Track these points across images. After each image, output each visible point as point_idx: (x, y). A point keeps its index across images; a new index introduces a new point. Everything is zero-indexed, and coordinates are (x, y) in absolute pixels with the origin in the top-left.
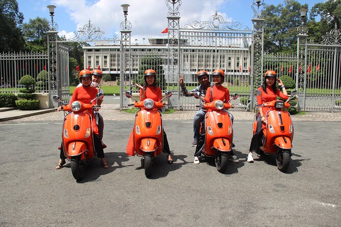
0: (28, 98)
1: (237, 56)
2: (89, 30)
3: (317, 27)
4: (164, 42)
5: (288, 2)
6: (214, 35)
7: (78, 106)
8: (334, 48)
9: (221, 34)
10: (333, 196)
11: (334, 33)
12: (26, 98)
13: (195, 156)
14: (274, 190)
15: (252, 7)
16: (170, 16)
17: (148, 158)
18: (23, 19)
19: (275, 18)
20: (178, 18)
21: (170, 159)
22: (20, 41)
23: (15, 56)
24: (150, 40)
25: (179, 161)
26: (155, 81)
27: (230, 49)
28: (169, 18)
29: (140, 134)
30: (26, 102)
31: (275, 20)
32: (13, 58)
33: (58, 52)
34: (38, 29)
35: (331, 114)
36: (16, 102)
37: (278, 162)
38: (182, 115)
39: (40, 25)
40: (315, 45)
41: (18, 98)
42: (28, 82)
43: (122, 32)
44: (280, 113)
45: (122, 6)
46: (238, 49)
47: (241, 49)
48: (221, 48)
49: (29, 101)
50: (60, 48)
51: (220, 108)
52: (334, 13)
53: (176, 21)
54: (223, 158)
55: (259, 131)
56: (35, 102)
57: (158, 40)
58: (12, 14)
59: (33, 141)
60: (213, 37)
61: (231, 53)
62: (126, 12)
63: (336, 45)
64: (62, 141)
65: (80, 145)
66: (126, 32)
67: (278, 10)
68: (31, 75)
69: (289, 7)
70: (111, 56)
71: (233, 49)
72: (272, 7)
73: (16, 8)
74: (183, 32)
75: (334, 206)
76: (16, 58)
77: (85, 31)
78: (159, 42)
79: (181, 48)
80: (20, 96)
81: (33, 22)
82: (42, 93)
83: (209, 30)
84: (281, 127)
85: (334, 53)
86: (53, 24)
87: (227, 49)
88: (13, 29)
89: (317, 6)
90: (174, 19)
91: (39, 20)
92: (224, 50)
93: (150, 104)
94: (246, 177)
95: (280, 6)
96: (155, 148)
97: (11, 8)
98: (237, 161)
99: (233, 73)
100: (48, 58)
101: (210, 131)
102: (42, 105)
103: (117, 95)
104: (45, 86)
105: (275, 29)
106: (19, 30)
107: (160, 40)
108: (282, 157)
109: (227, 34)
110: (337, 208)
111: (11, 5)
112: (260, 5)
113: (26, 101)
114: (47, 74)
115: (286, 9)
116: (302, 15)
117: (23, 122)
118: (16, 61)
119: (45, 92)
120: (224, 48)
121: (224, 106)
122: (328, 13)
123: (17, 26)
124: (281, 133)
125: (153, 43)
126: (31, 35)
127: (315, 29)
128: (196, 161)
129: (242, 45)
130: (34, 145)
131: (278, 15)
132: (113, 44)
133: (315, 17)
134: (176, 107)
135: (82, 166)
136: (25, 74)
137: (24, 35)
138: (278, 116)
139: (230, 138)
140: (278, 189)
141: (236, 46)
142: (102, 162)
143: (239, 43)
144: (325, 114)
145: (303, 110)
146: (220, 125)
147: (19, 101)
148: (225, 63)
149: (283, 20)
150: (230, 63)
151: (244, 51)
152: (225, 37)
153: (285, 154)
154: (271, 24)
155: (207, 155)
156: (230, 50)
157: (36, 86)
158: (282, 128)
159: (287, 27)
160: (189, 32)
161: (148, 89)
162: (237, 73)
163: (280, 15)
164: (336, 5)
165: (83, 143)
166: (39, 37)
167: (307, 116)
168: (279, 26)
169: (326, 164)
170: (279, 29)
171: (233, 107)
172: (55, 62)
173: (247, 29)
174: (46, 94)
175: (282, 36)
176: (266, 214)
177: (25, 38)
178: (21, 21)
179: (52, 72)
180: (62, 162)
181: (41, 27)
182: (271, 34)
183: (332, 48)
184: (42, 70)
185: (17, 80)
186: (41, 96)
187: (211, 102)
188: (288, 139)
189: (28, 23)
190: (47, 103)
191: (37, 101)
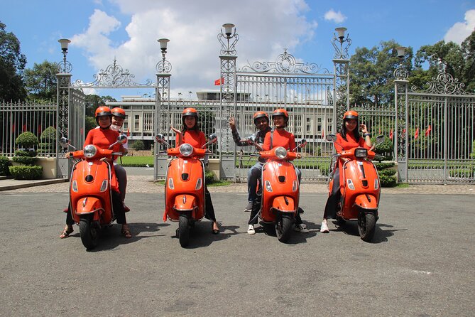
0: (27, 163)
1: (318, 116)
2: (113, 72)
3: (426, 78)
4: (217, 97)
5: (386, 44)
6: (283, 80)
7: (92, 151)
8: (444, 98)
9: (292, 80)
10: (430, 264)
11: (442, 79)
12: (24, 163)
13: (249, 224)
14: (352, 259)
15: (334, 44)
16: (224, 55)
17: (183, 219)
18: (25, 63)
19: (368, 64)
20: (235, 58)
21: (215, 227)
22: (19, 92)
23: (12, 106)
24: (198, 94)
25: (227, 231)
26: (196, 123)
27: (308, 106)
28: (222, 58)
29: (173, 188)
30: (24, 169)
31: (369, 68)
32: (9, 108)
33: (71, 102)
34: (45, 76)
35: (443, 187)
36: (10, 168)
37: (360, 230)
38: (238, 188)
39: (48, 72)
40: (418, 94)
41: (13, 163)
42: (28, 141)
43: (158, 76)
44: (362, 163)
45: (160, 41)
46: (320, 107)
47: (324, 107)
48: (296, 106)
49: (28, 167)
50: (74, 96)
51: (282, 157)
52: (446, 58)
53: (232, 62)
54: (285, 220)
55: (336, 191)
56: (36, 168)
57: (210, 94)
58: (10, 56)
59: (31, 211)
60: (281, 83)
61: (310, 113)
62: (164, 50)
63: (446, 95)
64: (69, 200)
65: (92, 201)
66: (164, 77)
67: (372, 55)
68: (32, 132)
69: (387, 50)
70: (145, 115)
71: (312, 106)
72: (365, 51)
73: (17, 49)
74: (241, 76)
75: (428, 273)
76: (13, 108)
77: (108, 73)
78: (211, 96)
79: (238, 105)
80: (16, 161)
81: (39, 68)
82: (47, 157)
83: (275, 74)
84: (363, 181)
85: (444, 105)
86: (65, 64)
87: (304, 106)
88: (11, 77)
89: (423, 49)
90: (228, 58)
91: (47, 65)
92: (300, 108)
93: (188, 150)
94: (316, 247)
95: (375, 49)
96: (193, 206)
97: (10, 48)
98: (306, 230)
99: (312, 140)
100: (57, 110)
101: (269, 187)
102: (46, 172)
103: (151, 166)
104: (51, 148)
105: (369, 80)
106: (19, 78)
107: (213, 94)
108: (365, 221)
109: (300, 80)
110: (433, 275)
111: (11, 44)
112: (343, 41)
113: (23, 166)
114: (55, 132)
115: (383, 53)
116: (399, 55)
117: (18, 193)
118: (13, 112)
119: (51, 156)
120: (300, 106)
121: (288, 155)
122: (439, 59)
123: (17, 72)
124: (363, 190)
125: (203, 99)
126: (35, 84)
127: (423, 79)
128: (251, 230)
129: (325, 102)
130: (31, 215)
131: (373, 62)
132: (148, 99)
133: (422, 64)
134: (231, 178)
135: (94, 230)
136: (24, 131)
137: (25, 84)
138: (359, 167)
139: (295, 196)
140: (358, 257)
141: (316, 102)
142: (123, 230)
143: (320, 98)
144: (434, 187)
145: (405, 182)
146: (282, 179)
147: (14, 167)
148: (302, 126)
149: (380, 67)
150: (308, 127)
151: (328, 109)
152: (298, 83)
153: (369, 217)
154: (364, 73)
155: (266, 221)
156: (308, 109)
157: (39, 148)
158: (365, 183)
159: (386, 77)
160: (249, 76)
161: (187, 134)
162: (319, 140)
163: (376, 61)
164: (448, 49)
165: (97, 199)
166: (46, 88)
167: (410, 188)
168: (374, 76)
169: (426, 234)
170: (374, 80)
171: (299, 158)
172: (66, 115)
173: (327, 73)
174: (52, 158)
175: (380, 88)
176: (338, 282)
177: (27, 88)
178: (23, 67)
179: (61, 128)
180: (68, 229)
181: (50, 74)
182: (364, 86)
183: (440, 98)
184: (47, 127)
185: (13, 138)
186: (45, 161)
187: (270, 149)
188: (372, 198)
189: (31, 69)
190: (53, 171)
191: (40, 167)
